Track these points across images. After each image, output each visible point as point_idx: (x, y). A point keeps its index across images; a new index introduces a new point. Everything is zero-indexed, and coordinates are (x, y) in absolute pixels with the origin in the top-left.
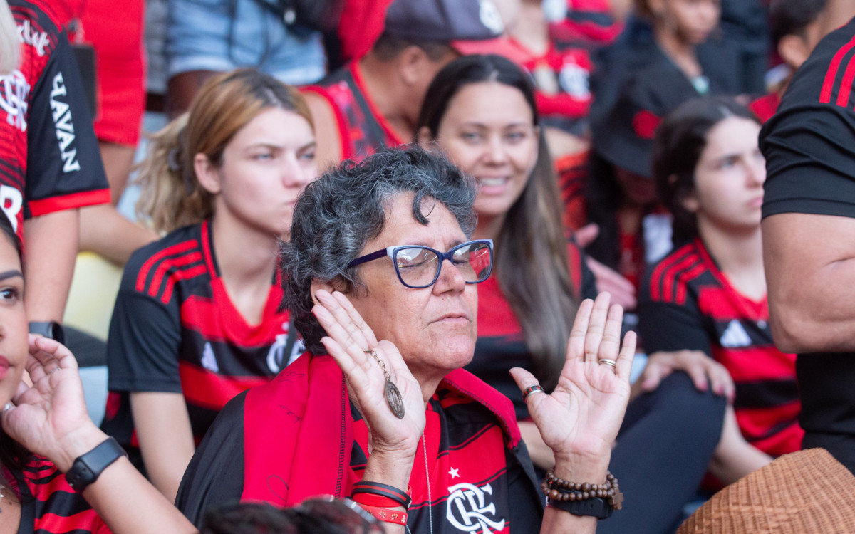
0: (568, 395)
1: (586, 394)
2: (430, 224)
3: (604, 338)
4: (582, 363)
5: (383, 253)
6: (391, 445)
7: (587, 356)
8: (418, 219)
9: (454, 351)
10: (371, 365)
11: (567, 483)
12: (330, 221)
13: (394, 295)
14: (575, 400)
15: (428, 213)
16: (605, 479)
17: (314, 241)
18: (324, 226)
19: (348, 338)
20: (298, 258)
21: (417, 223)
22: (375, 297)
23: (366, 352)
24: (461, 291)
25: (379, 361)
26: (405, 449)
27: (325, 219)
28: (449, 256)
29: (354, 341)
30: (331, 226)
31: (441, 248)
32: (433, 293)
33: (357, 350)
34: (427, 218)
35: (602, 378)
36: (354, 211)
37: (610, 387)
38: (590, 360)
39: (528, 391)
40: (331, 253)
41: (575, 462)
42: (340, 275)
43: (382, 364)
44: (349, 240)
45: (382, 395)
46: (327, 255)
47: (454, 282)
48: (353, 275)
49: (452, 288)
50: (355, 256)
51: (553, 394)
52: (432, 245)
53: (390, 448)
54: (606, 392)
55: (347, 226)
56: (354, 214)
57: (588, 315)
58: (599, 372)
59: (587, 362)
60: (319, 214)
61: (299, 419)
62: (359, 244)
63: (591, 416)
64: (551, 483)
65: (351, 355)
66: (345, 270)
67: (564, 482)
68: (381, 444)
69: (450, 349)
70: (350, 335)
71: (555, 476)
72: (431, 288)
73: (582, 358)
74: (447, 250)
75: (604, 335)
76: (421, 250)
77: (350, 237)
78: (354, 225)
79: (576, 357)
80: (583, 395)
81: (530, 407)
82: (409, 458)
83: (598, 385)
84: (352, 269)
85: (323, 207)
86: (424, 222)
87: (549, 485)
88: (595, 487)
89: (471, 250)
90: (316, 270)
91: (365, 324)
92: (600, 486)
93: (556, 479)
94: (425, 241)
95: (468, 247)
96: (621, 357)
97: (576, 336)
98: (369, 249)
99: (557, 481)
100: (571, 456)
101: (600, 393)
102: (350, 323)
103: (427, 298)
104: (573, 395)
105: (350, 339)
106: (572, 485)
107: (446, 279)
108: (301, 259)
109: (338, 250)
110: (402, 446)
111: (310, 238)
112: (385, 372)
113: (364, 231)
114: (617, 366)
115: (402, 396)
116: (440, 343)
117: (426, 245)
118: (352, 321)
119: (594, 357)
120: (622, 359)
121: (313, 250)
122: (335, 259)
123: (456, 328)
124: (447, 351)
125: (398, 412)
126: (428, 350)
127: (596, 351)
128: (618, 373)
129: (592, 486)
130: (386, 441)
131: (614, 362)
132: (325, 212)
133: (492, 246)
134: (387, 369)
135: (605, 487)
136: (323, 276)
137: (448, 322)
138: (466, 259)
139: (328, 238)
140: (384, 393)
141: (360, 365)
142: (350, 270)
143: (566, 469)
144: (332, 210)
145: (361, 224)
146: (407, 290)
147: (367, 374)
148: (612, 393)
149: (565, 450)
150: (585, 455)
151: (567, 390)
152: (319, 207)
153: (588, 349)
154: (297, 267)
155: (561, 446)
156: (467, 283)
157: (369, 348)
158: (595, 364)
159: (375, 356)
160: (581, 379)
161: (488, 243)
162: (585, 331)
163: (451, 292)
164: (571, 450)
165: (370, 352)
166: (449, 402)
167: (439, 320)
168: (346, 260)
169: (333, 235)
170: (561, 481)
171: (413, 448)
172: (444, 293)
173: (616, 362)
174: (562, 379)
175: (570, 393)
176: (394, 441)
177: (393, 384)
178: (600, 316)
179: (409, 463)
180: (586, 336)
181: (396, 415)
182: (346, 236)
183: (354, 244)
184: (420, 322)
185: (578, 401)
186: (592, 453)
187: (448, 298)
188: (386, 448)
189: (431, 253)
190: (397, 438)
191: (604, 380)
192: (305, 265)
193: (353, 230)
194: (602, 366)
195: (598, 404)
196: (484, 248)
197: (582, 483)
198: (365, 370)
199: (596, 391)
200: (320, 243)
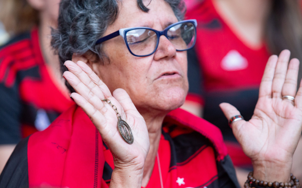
0: (261, 121)
1: (273, 120)
2: (150, 11)
3: (286, 81)
4: (270, 99)
5: (117, 33)
6: (126, 162)
7: (274, 94)
8: (141, 9)
9: (170, 98)
10: (107, 109)
11: (262, 182)
12: (81, 12)
13: (127, 63)
14: (266, 125)
15: (148, 3)
16: (290, 179)
17: (71, 26)
18: (77, 16)
19: (90, 92)
20: (61, 39)
21: (141, 11)
22: (115, 64)
23: (103, 101)
24: (174, 57)
25: (113, 106)
26: (136, 164)
27: (78, 11)
28: (165, 33)
29: (93, 94)
30: (82, 15)
31: (158, 28)
32: (154, 59)
33: (97, 100)
34: (148, 7)
35: (284, 109)
36: (97, 5)
37: (290, 114)
38: (276, 97)
39: (233, 119)
40: (84, 34)
41: (268, 167)
42: (89, 50)
43: (114, 108)
44: (95, 25)
45: (116, 129)
46: (80, 36)
47: (167, 51)
48: (99, 50)
49: (167, 55)
50: (100, 36)
51: (251, 121)
52: (153, 26)
53: (125, 165)
54: (288, 118)
55: (93, 15)
56: (97, 7)
57: (274, 66)
58: (282, 105)
59: (274, 99)
60: (74, 8)
61: (65, 150)
62: (102, 27)
63: (278, 135)
64: (251, 183)
65: (92, 104)
66: (94, 47)
67: (260, 182)
68: (119, 163)
69: (168, 97)
70: (91, 90)
71: (254, 178)
72: (152, 56)
73: (270, 96)
74: (163, 29)
75: (285, 79)
76: (144, 30)
77: (96, 23)
78: (98, 15)
79: (266, 95)
80: (271, 121)
81: (234, 130)
82: (140, 170)
83: (282, 114)
84: (98, 46)
85: (76, 3)
86: (146, 10)
87: (249, 184)
88: (282, 184)
89: (182, 28)
90: (73, 47)
91: (101, 82)
92: (286, 184)
93: (254, 180)
94: (147, 24)
95: (179, 26)
96: (298, 93)
97: (266, 81)
98: (109, 31)
99: (255, 181)
100: (264, 163)
101: (283, 119)
102: (90, 82)
103: (150, 63)
104: (264, 121)
105: (91, 93)
106: (266, 183)
107: (163, 49)
108: (63, 40)
109: (88, 32)
110: (133, 162)
111: (69, 24)
112: (118, 113)
113: (105, 18)
114: (295, 101)
115: (131, 128)
116: (161, 94)
117: (148, 26)
118: (92, 80)
119: (279, 95)
120: (299, 95)
121: (71, 33)
122: (86, 39)
123: (171, 81)
124: (166, 98)
125: (129, 139)
126: (153, 100)
127: (280, 91)
128: (296, 105)
129: (280, 184)
130: (122, 160)
131: (293, 98)
132: (77, 7)
133: (196, 24)
134: (119, 111)
135: (290, 184)
136: (78, 51)
137: (165, 78)
138: (178, 35)
139: (80, 24)
140: (118, 128)
141: (100, 110)
142: (97, 47)
143: (261, 172)
144: (82, 4)
145: (102, 13)
146: (136, 59)
147: (104, 116)
148: (292, 118)
149: (260, 159)
150: (274, 162)
151: (260, 118)
152: (73, 3)
153: (274, 89)
154: (61, 46)
155: (256, 156)
156: (177, 51)
157: (105, 98)
158: (279, 99)
159: (110, 103)
160: (270, 109)
161: (193, 23)
162: (272, 77)
163: (166, 58)
164: (264, 158)
165: (106, 100)
166: (176, 133)
167: (159, 77)
168: (94, 39)
169: (84, 22)
170: (258, 181)
171: (141, 164)
172: (161, 59)
173: (295, 97)
174: (257, 111)
175: (262, 120)
176: (127, 160)
177: (123, 121)
178: (283, 66)
179: (140, 174)
180: (273, 81)
181: (127, 142)
182: (93, 23)
183: (99, 28)
184: (146, 80)
185: (268, 126)
186: (279, 160)
187: (165, 62)
188: (123, 165)
189: (152, 31)
190: (130, 157)
191: (286, 111)
192: (66, 44)
193: (97, 18)
194: (285, 101)
195: (282, 126)
196: (191, 26)
197: (273, 182)
198: (103, 113)
199: (280, 118)
200: (75, 28)
